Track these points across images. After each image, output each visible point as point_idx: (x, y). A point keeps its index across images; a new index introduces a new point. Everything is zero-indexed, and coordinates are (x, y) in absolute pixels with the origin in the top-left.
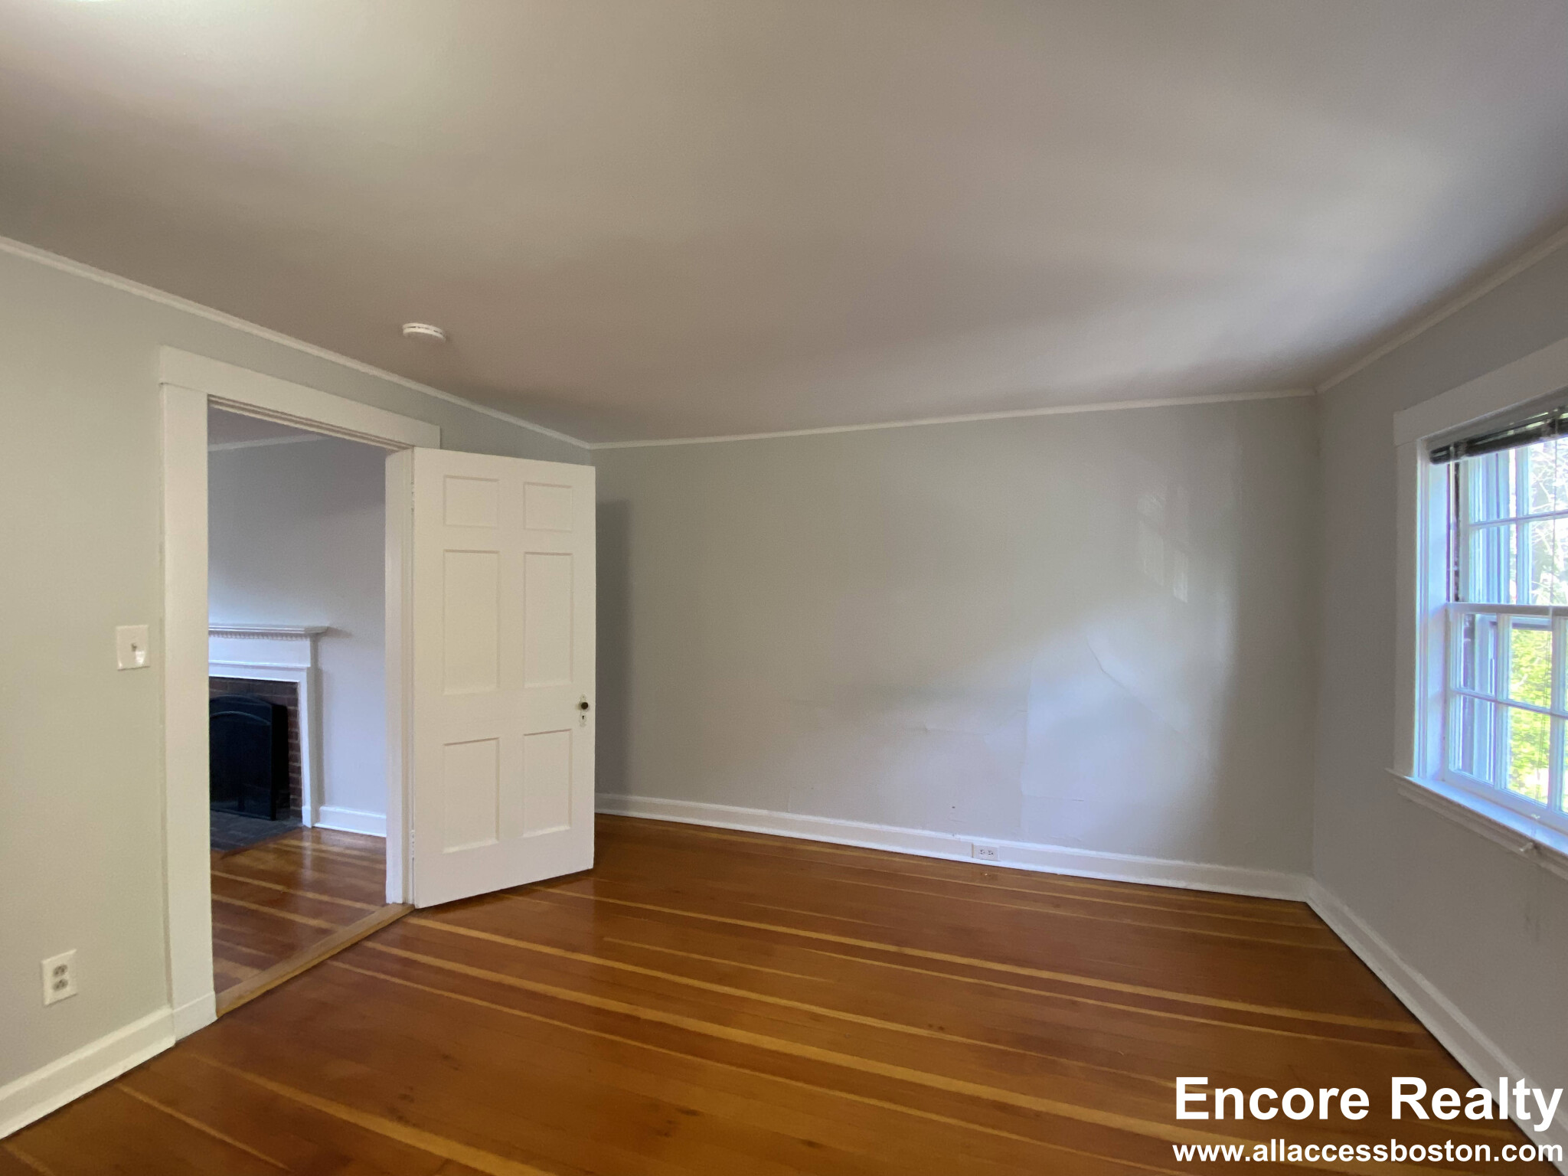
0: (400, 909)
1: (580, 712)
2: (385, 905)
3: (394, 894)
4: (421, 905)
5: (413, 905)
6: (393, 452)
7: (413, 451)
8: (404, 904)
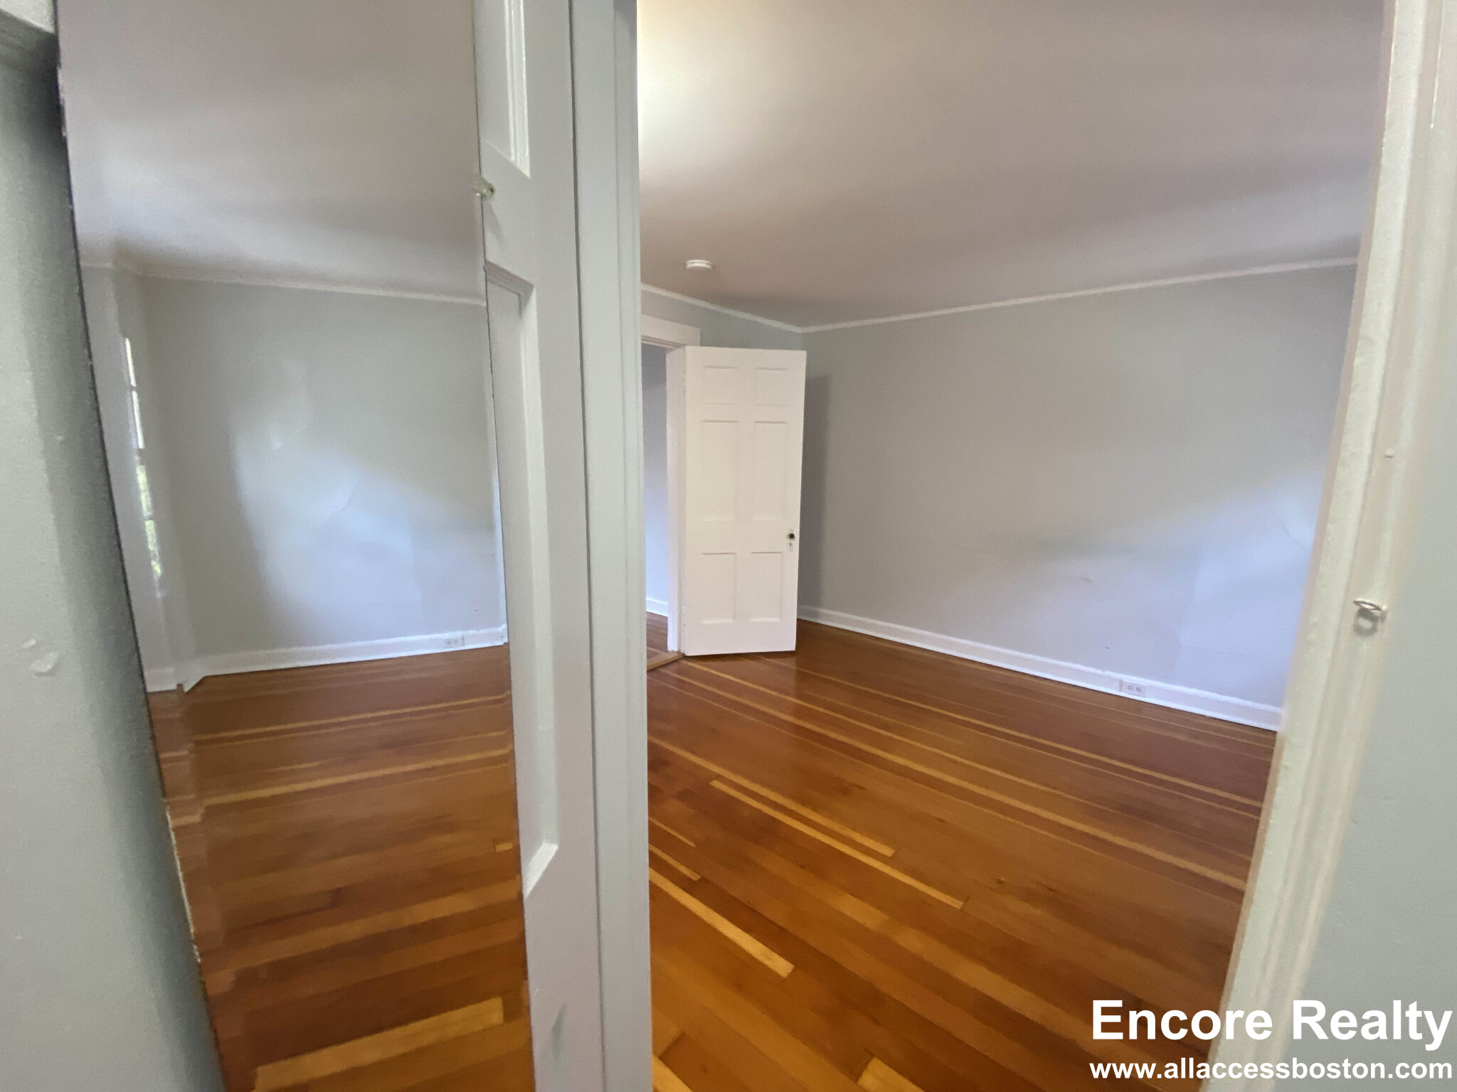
0: (676, 655)
1: (789, 541)
2: (668, 651)
3: (672, 646)
4: (689, 654)
5: (684, 654)
6: (671, 350)
7: (684, 348)
8: (678, 652)
